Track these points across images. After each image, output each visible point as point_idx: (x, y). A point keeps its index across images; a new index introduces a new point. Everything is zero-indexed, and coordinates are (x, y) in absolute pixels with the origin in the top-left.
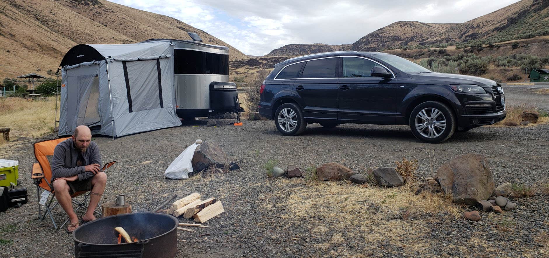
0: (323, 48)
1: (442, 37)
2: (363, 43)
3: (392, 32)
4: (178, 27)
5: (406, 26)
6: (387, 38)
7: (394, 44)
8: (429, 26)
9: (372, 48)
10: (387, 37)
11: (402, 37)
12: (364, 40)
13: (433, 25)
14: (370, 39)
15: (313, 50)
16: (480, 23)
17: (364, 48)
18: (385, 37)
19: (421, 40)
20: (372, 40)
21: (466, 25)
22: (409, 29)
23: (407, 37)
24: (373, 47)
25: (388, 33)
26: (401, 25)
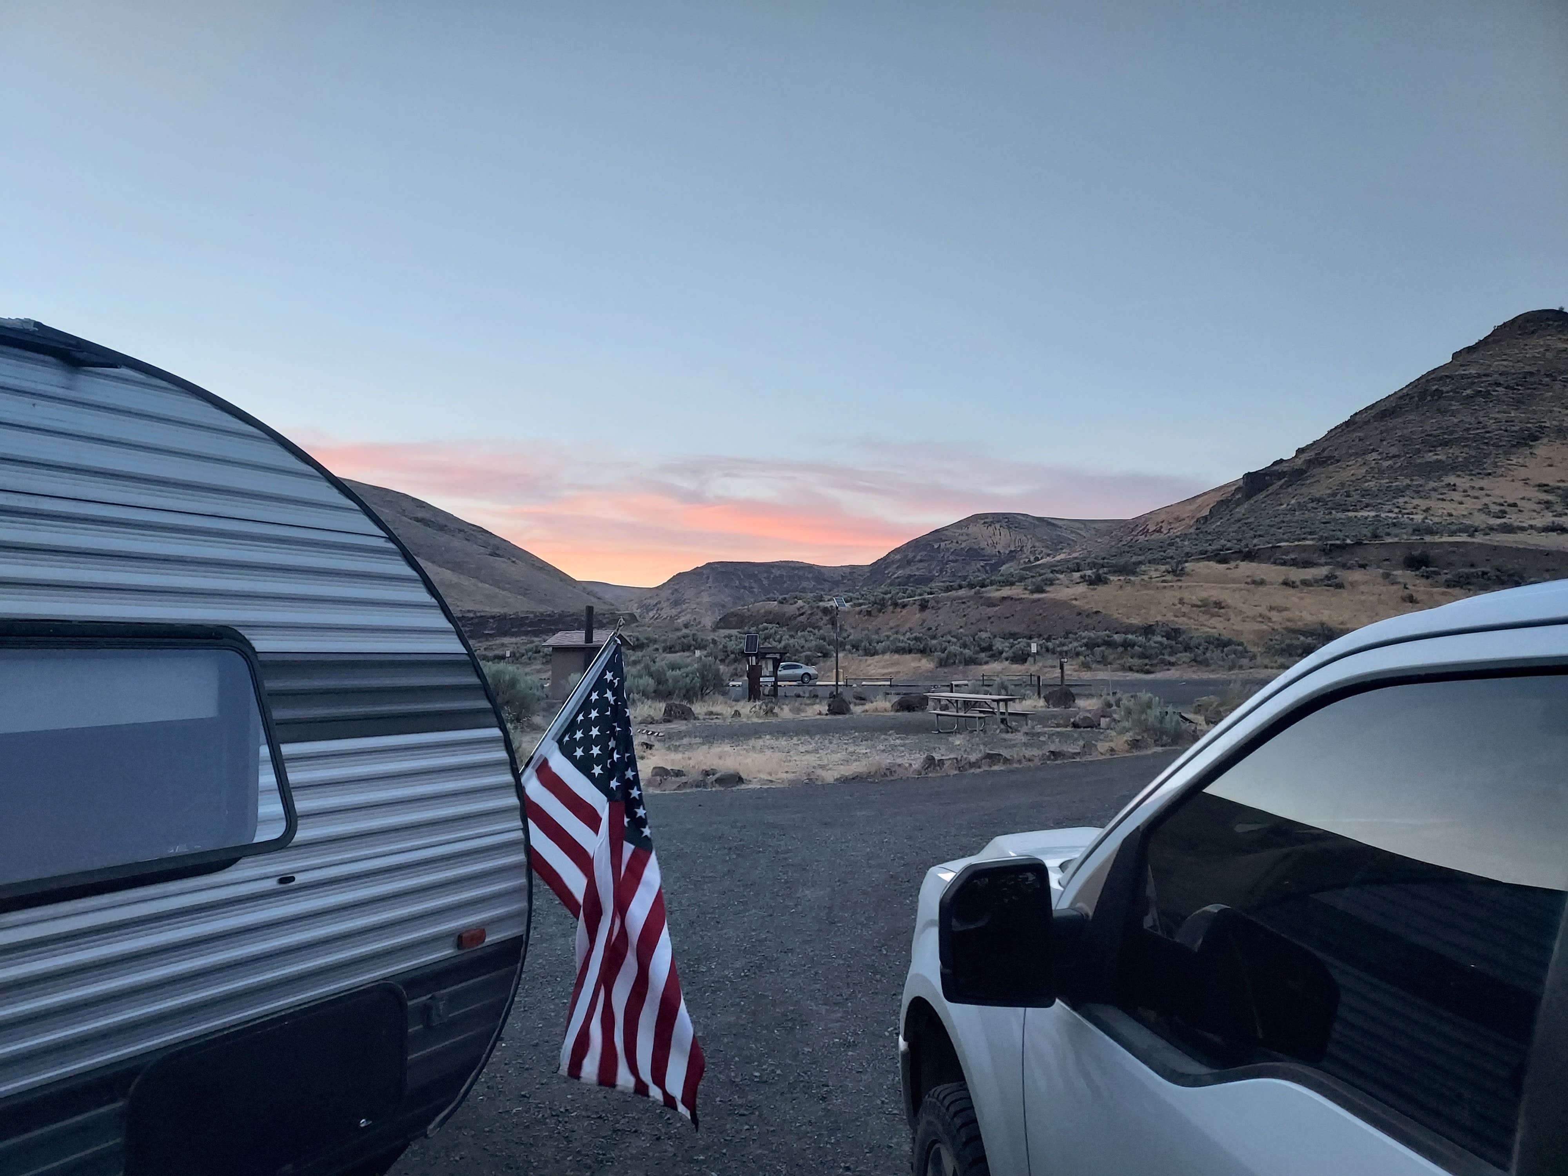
0: (801, 573)
1: (1075, 555)
2: (893, 562)
3: (964, 538)
4: (417, 520)
5: (998, 526)
6: (952, 553)
7: (968, 568)
8: (1053, 525)
9: (915, 575)
10: (952, 550)
11: (989, 551)
12: (898, 557)
13: (1065, 522)
14: (911, 555)
15: (775, 577)
16: (1162, 522)
17: (896, 576)
18: (948, 550)
19: (1032, 559)
20: (915, 557)
21: (1132, 526)
22: (1005, 532)
23: (999, 552)
24: (917, 573)
25: (955, 541)
26: (985, 523)
